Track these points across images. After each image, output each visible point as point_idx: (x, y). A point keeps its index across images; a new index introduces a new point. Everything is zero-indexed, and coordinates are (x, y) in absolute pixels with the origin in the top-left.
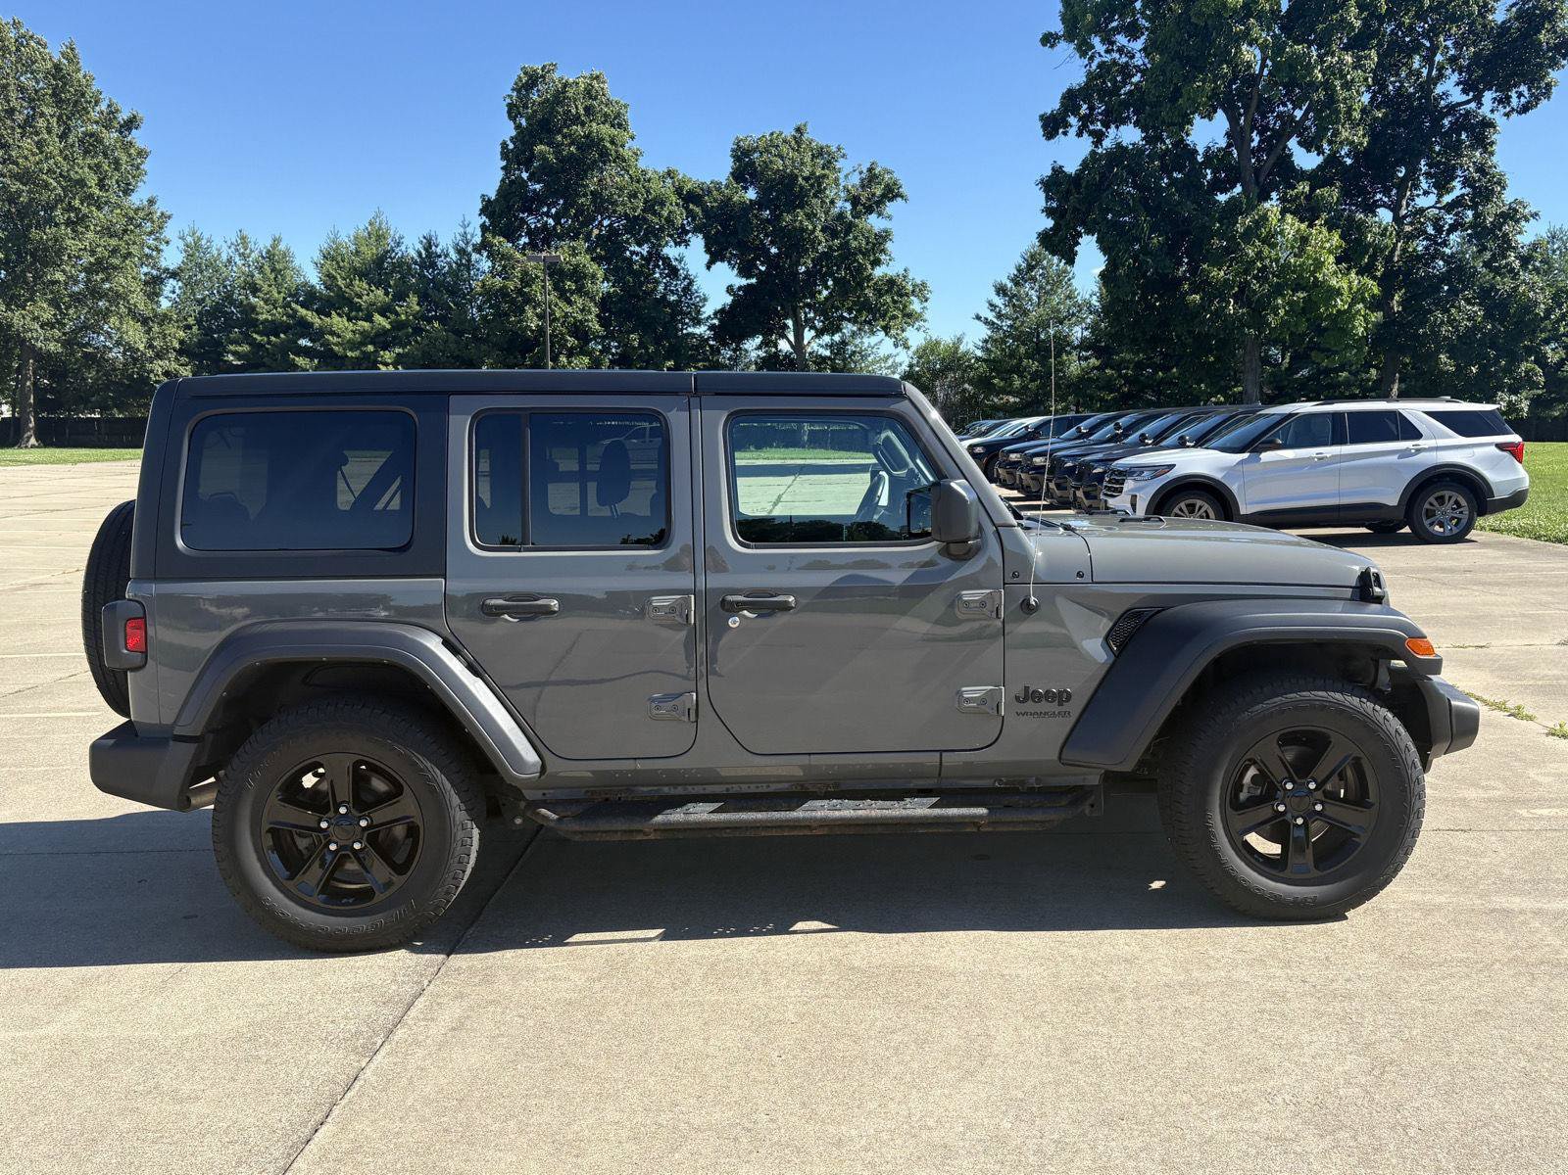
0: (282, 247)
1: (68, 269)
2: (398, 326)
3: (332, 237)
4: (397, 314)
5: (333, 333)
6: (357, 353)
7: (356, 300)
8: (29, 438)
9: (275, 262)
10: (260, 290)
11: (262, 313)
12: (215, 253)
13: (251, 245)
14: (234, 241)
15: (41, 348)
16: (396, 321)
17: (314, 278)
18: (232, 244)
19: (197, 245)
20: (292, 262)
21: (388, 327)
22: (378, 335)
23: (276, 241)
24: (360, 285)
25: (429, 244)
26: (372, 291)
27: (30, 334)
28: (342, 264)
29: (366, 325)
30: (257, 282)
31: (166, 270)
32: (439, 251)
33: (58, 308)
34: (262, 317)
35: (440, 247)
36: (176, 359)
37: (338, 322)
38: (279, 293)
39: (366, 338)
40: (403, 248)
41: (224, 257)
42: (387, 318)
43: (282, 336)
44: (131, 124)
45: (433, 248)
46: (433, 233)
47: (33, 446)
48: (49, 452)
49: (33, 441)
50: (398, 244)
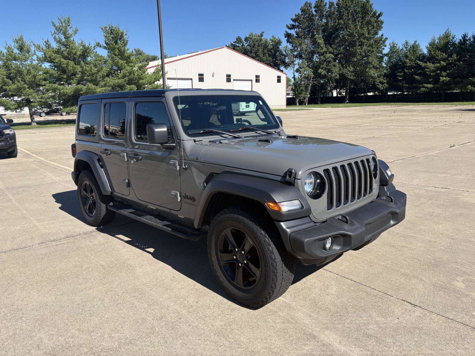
0: (417, 44)
1: (358, 57)
2: (449, 64)
3: (433, 38)
4: (449, 60)
5: (428, 68)
6: (434, 74)
7: (437, 57)
8: (346, 101)
9: (415, 48)
10: (408, 57)
11: (408, 64)
12: (398, 47)
13: (409, 44)
14: (404, 43)
15: (349, 78)
16: (448, 63)
17: (425, 51)
18: (403, 45)
19: (394, 46)
20: (419, 48)
21: (445, 65)
22: (442, 67)
23: (415, 42)
24: (438, 53)
25: (465, 37)
26: (442, 54)
27: (347, 75)
28: (433, 47)
29: (438, 65)
30: (408, 55)
31: (384, 54)
32: (468, 38)
33: (354, 68)
34: (407, 65)
35: (469, 37)
36: (383, 78)
37: (430, 65)
38: (414, 57)
39: (437, 68)
40: (455, 39)
41: (401, 48)
42: (445, 62)
43: (413, 70)
44: (380, 15)
45: (466, 38)
46: (466, 33)
47: (347, 103)
48: (351, 104)
49: (347, 101)
50: (454, 38)
